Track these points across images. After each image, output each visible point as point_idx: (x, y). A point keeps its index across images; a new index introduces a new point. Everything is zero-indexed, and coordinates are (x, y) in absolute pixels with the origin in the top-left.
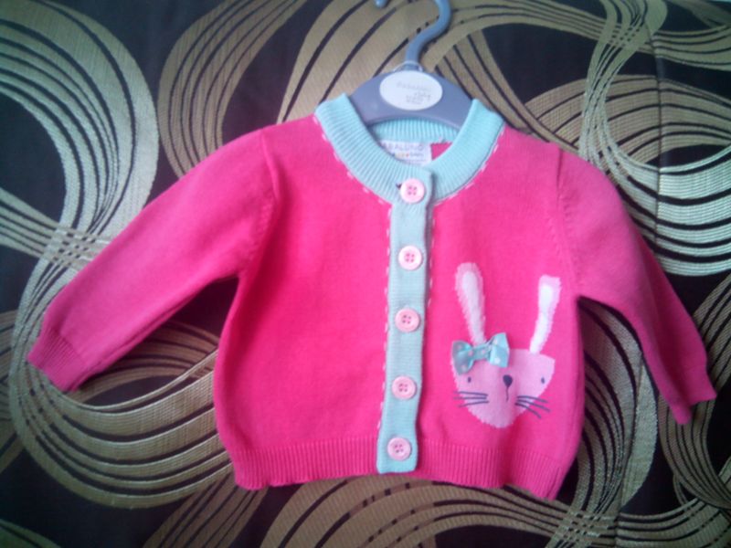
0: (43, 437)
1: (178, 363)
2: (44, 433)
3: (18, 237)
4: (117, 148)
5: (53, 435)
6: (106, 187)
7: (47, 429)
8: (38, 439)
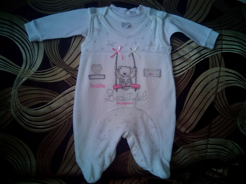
0: (18, 116)
1: (49, 99)
2: (19, 115)
3: (12, 71)
4: (34, 51)
5: (21, 115)
6: (32, 60)
7: (19, 114)
8: (17, 116)
